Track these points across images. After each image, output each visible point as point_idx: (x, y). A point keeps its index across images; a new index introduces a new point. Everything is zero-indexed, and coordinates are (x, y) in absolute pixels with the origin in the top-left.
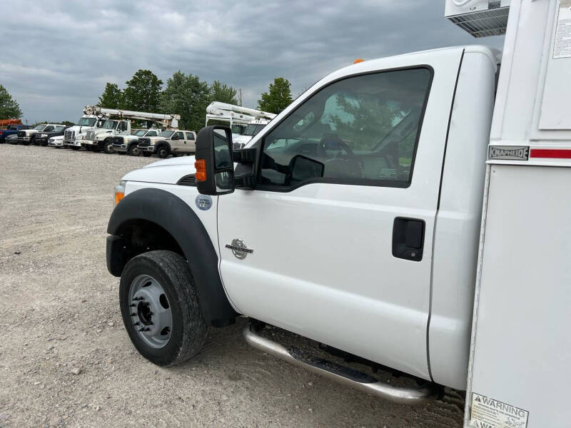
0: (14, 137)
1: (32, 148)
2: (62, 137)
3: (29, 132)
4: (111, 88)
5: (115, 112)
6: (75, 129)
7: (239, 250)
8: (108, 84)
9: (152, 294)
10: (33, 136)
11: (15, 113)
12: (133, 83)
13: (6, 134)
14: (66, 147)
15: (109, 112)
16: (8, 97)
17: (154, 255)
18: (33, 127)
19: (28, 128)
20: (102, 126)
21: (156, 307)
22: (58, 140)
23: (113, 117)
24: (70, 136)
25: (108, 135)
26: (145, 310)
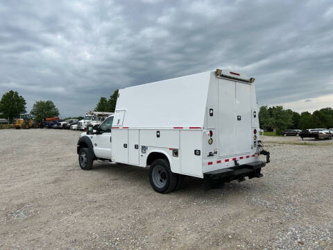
0: (56, 125)
1: (63, 130)
2: (76, 125)
3: (62, 123)
4: (103, 100)
5: (100, 113)
6: (82, 121)
7: (96, 145)
8: (102, 98)
9: (84, 156)
10: (64, 125)
11: (57, 114)
13: (52, 124)
14: (78, 130)
15: (97, 113)
16: (54, 106)
17: (85, 149)
18: (64, 120)
19: (62, 121)
20: (94, 120)
21: (84, 158)
22: (75, 126)
23: (99, 115)
24: (80, 124)
26: (82, 159)
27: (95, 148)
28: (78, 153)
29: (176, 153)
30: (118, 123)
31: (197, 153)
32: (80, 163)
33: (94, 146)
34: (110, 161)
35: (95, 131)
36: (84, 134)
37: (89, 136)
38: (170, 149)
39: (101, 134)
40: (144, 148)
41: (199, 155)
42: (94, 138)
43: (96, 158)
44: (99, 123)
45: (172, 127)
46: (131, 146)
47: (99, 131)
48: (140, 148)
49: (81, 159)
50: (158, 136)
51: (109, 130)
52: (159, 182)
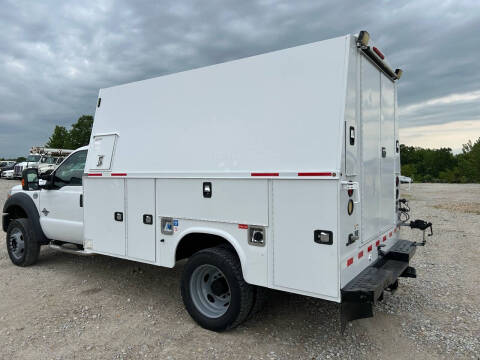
2: (12, 171)
4: (59, 131)
5: (56, 150)
6: (23, 164)
7: (46, 212)
8: (57, 127)
9: (17, 235)
12: (77, 126)
14: (15, 179)
15: (51, 151)
20: (45, 162)
22: (9, 173)
23: (54, 154)
24: (19, 170)
25: (49, 168)
26: (14, 242)
27: (43, 220)
28: (5, 230)
29: (257, 236)
30: (100, 164)
31: (322, 237)
32: (9, 250)
33: (41, 214)
34: (81, 247)
35: (42, 182)
36: (18, 188)
37: (30, 193)
38: (242, 226)
39: (58, 188)
40: (168, 224)
41: (330, 242)
42: (41, 199)
43: (47, 241)
44: (54, 167)
45: (247, 172)
46: (134, 218)
47: (54, 182)
48: (158, 222)
49: (11, 243)
50: (207, 195)
51: (76, 181)
52: (206, 302)
